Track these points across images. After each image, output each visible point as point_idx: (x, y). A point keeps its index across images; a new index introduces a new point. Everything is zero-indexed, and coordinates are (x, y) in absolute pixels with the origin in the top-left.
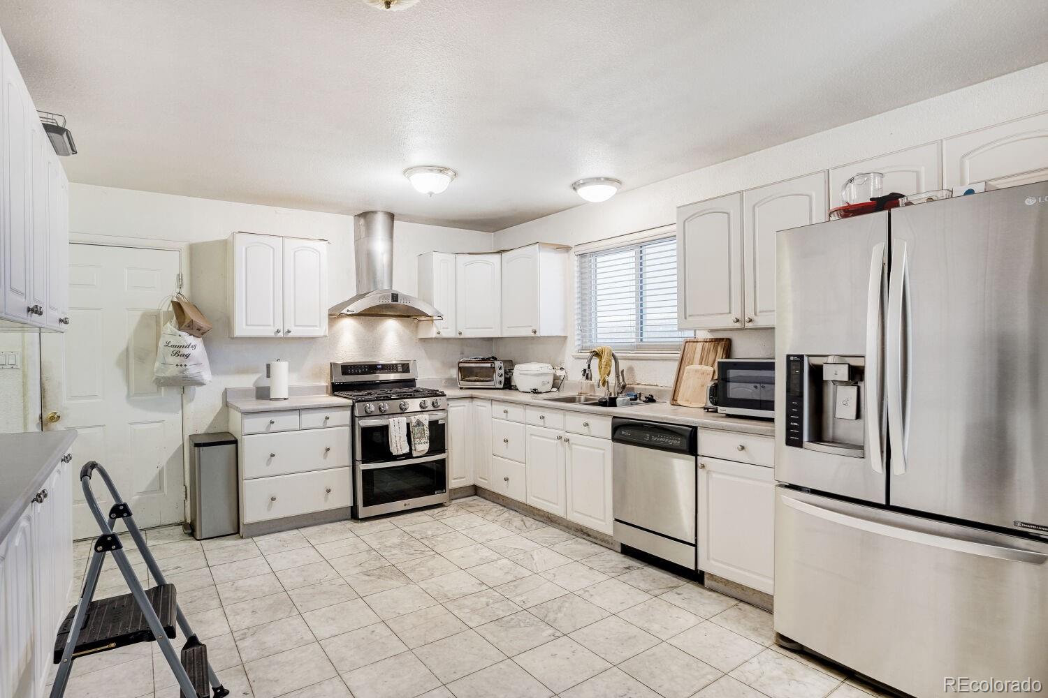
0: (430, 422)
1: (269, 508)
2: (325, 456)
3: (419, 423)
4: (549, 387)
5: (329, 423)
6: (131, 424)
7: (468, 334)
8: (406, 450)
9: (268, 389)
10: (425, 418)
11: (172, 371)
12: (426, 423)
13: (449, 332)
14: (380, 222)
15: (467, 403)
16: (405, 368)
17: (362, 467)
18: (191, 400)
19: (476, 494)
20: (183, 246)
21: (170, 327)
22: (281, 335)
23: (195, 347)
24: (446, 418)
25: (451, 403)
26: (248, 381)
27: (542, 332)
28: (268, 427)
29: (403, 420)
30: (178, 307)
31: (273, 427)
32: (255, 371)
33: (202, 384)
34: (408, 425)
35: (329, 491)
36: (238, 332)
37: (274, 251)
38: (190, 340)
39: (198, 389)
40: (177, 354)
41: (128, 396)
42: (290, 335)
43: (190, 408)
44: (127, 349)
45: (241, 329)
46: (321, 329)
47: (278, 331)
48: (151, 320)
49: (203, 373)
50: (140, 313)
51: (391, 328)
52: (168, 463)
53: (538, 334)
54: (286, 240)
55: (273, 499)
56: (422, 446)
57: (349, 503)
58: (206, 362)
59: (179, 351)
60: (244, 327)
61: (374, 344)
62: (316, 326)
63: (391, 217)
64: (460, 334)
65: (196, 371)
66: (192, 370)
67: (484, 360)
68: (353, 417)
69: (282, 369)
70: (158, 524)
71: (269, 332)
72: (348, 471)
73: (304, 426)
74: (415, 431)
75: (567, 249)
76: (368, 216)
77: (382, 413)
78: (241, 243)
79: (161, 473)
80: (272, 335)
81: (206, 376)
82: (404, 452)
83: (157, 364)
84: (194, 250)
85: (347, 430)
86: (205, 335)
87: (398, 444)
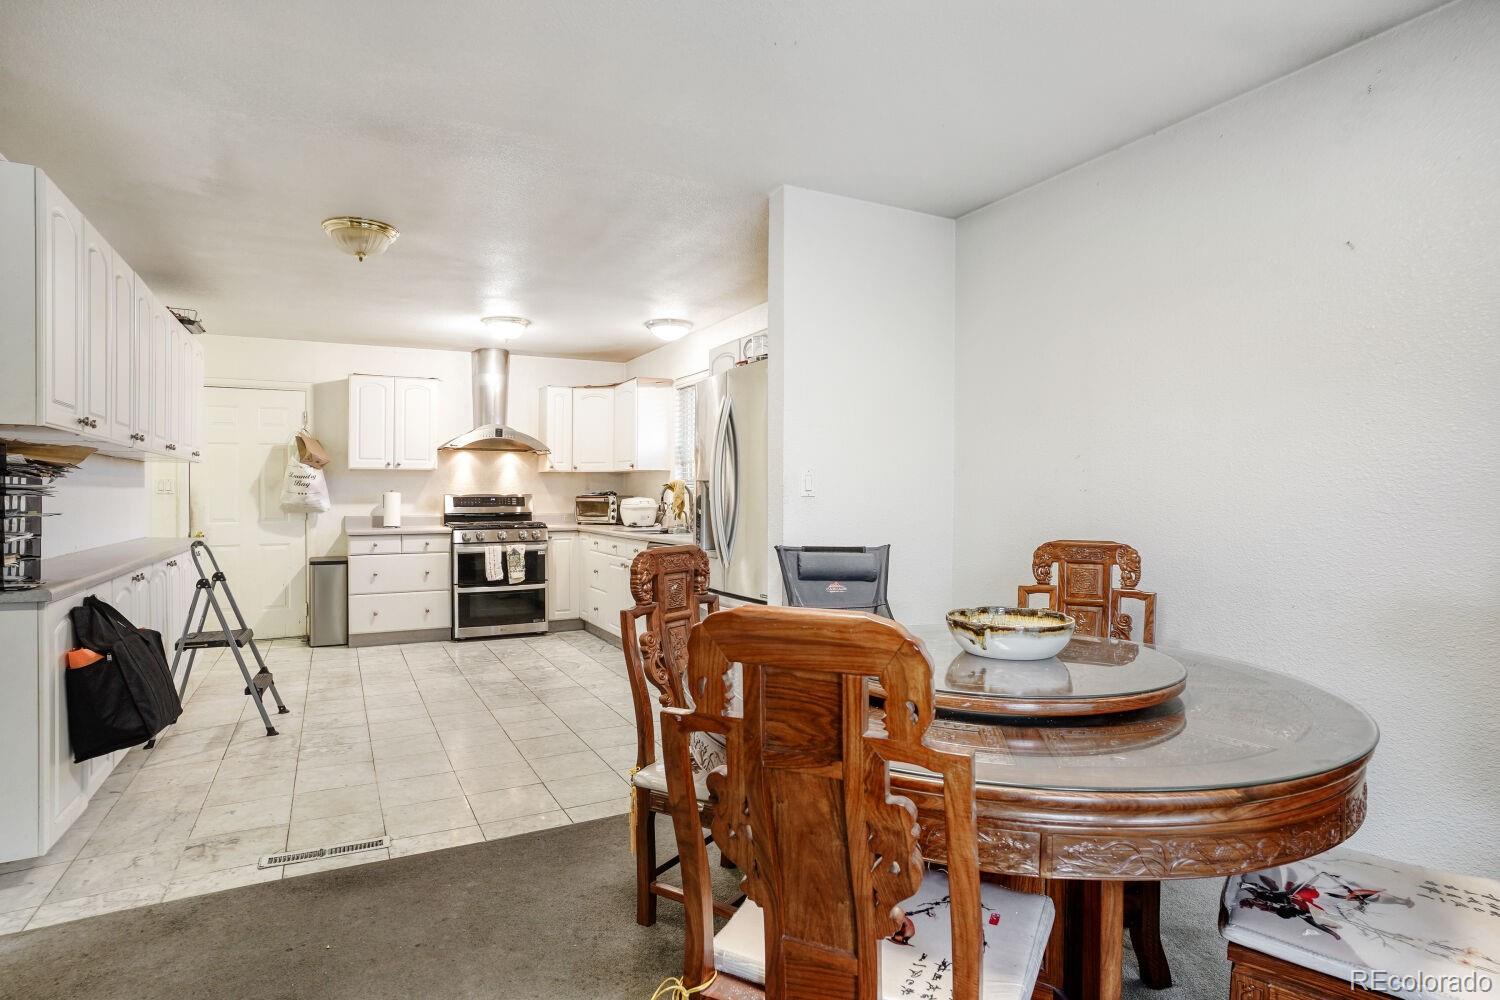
0: (526, 552)
1: (372, 622)
2: (425, 579)
3: (515, 552)
4: (651, 521)
5: (429, 548)
6: (261, 545)
7: (583, 468)
8: (500, 576)
9: (382, 518)
10: (522, 548)
11: (295, 499)
12: (523, 553)
13: (564, 467)
14: (493, 360)
15: (573, 536)
16: (521, 501)
17: (458, 590)
18: (314, 525)
19: (584, 629)
20: (308, 386)
21: (294, 459)
22: (391, 467)
23: (314, 477)
24: (546, 550)
25: (554, 536)
26: (366, 511)
27: (639, 467)
28: (373, 549)
29: (499, 549)
30: (300, 441)
31: (377, 550)
32: (372, 502)
33: (321, 511)
34: (504, 555)
35: (428, 611)
36: (352, 465)
37: (386, 391)
38: (309, 471)
39: (319, 515)
40: (299, 483)
41: (259, 521)
42: (400, 468)
43: (313, 533)
44: (259, 480)
45: (355, 462)
46: (431, 462)
47: (389, 464)
48: (279, 453)
49: (322, 501)
50: (270, 447)
51: (509, 462)
52: (292, 581)
53: (635, 468)
54: (398, 380)
55: (375, 614)
56: (518, 574)
57: (448, 624)
58: (325, 492)
59: (300, 481)
60: (358, 460)
61: (493, 478)
62: (425, 460)
63: (506, 354)
64: (575, 468)
65: (315, 499)
66: (312, 498)
67: (601, 495)
68: (452, 544)
69: (394, 499)
70: (283, 635)
71: (381, 465)
72: (447, 594)
73: (405, 550)
74: (511, 559)
75: (670, 383)
76: (483, 352)
77: (480, 542)
78: (355, 385)
79: (286, 591)
80: (383, 467)
81: (325, 503)
82: (498, 578)
83: (283, 493)
84: (318, 391)
85: (447, 555)
86: (325, 467)
87: (494, 571)
